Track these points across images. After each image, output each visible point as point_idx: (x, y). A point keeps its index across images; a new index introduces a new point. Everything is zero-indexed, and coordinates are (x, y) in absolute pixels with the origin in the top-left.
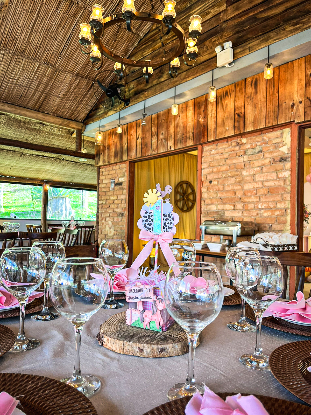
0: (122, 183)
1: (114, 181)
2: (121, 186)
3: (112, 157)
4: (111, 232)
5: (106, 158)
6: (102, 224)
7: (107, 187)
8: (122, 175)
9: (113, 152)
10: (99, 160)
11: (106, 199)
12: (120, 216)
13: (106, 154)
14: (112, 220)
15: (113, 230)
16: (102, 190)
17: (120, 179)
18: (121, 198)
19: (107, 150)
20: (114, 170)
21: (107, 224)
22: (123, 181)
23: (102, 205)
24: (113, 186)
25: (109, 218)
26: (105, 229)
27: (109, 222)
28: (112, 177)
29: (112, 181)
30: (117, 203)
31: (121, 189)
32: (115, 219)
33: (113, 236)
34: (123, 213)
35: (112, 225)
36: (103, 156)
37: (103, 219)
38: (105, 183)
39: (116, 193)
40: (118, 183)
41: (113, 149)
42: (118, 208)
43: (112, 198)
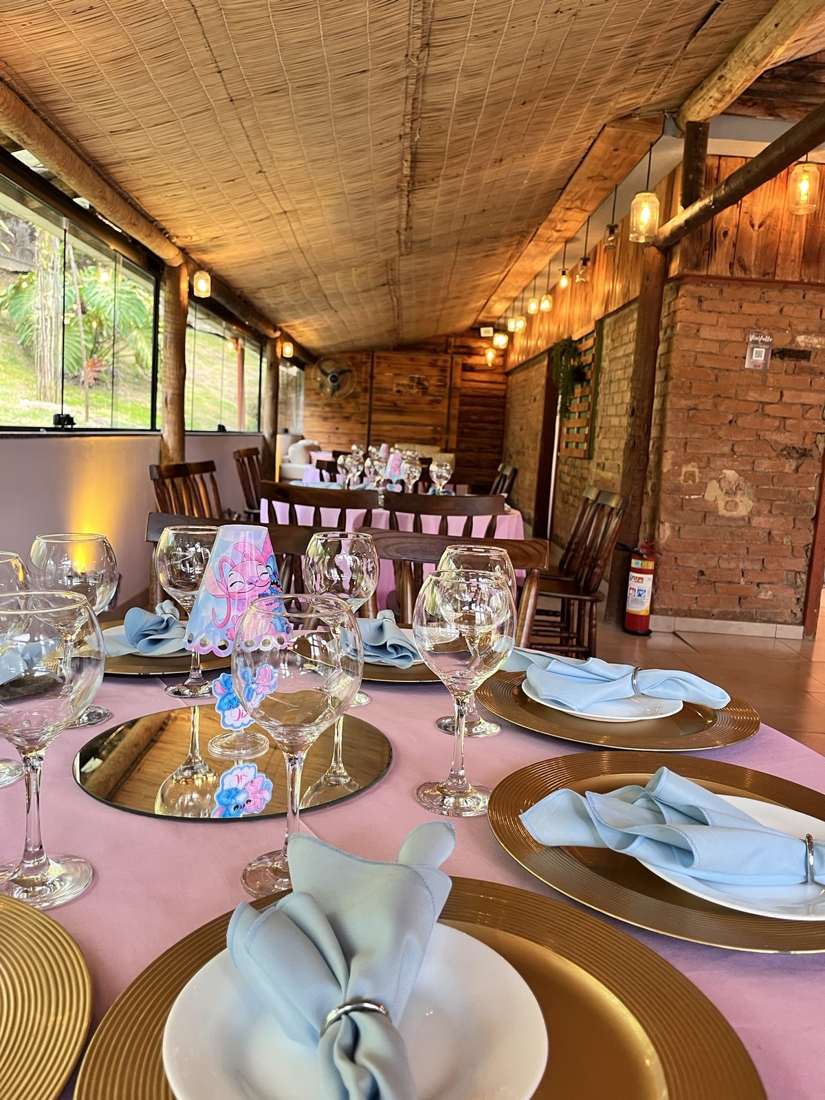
0: (811, 352)
1: (766, 339)
2: (803, 363)
3: (784, 260)
4: (736, 504)
5: (753, 257)
6: (682, 478)
7: (724, 356)
8: (812, 328)
9: (792, 242)
10: (710, 256)
11: (719, 396)
12: (792, 458)
13: (754, 243)
14: (741, 468)
15: (745, 499)
16: (692, 360)
17: (801, 339)
18: (803, 401)
19: (760, 227)
20: (767, 302)
21: (715, 479)
22: (819, 346)
23: (691, 413)
24: (759, 354)
25: (725, 459)
26: (703, 496)
27: (724, 471)
28: (756, 324)
29: (757, 339)
30: (778, 415)
31: (803, 372)
32: (764, 466)
33: (749, 519)
34: (805, 449)
35: (745, 482)
36: (734, 245)
37: (688, 462)
38: (716, 341)
39: (775, 383)
40: (790, 350)
41: (794, 232)
42: (783, 430)
43: (751, 394)
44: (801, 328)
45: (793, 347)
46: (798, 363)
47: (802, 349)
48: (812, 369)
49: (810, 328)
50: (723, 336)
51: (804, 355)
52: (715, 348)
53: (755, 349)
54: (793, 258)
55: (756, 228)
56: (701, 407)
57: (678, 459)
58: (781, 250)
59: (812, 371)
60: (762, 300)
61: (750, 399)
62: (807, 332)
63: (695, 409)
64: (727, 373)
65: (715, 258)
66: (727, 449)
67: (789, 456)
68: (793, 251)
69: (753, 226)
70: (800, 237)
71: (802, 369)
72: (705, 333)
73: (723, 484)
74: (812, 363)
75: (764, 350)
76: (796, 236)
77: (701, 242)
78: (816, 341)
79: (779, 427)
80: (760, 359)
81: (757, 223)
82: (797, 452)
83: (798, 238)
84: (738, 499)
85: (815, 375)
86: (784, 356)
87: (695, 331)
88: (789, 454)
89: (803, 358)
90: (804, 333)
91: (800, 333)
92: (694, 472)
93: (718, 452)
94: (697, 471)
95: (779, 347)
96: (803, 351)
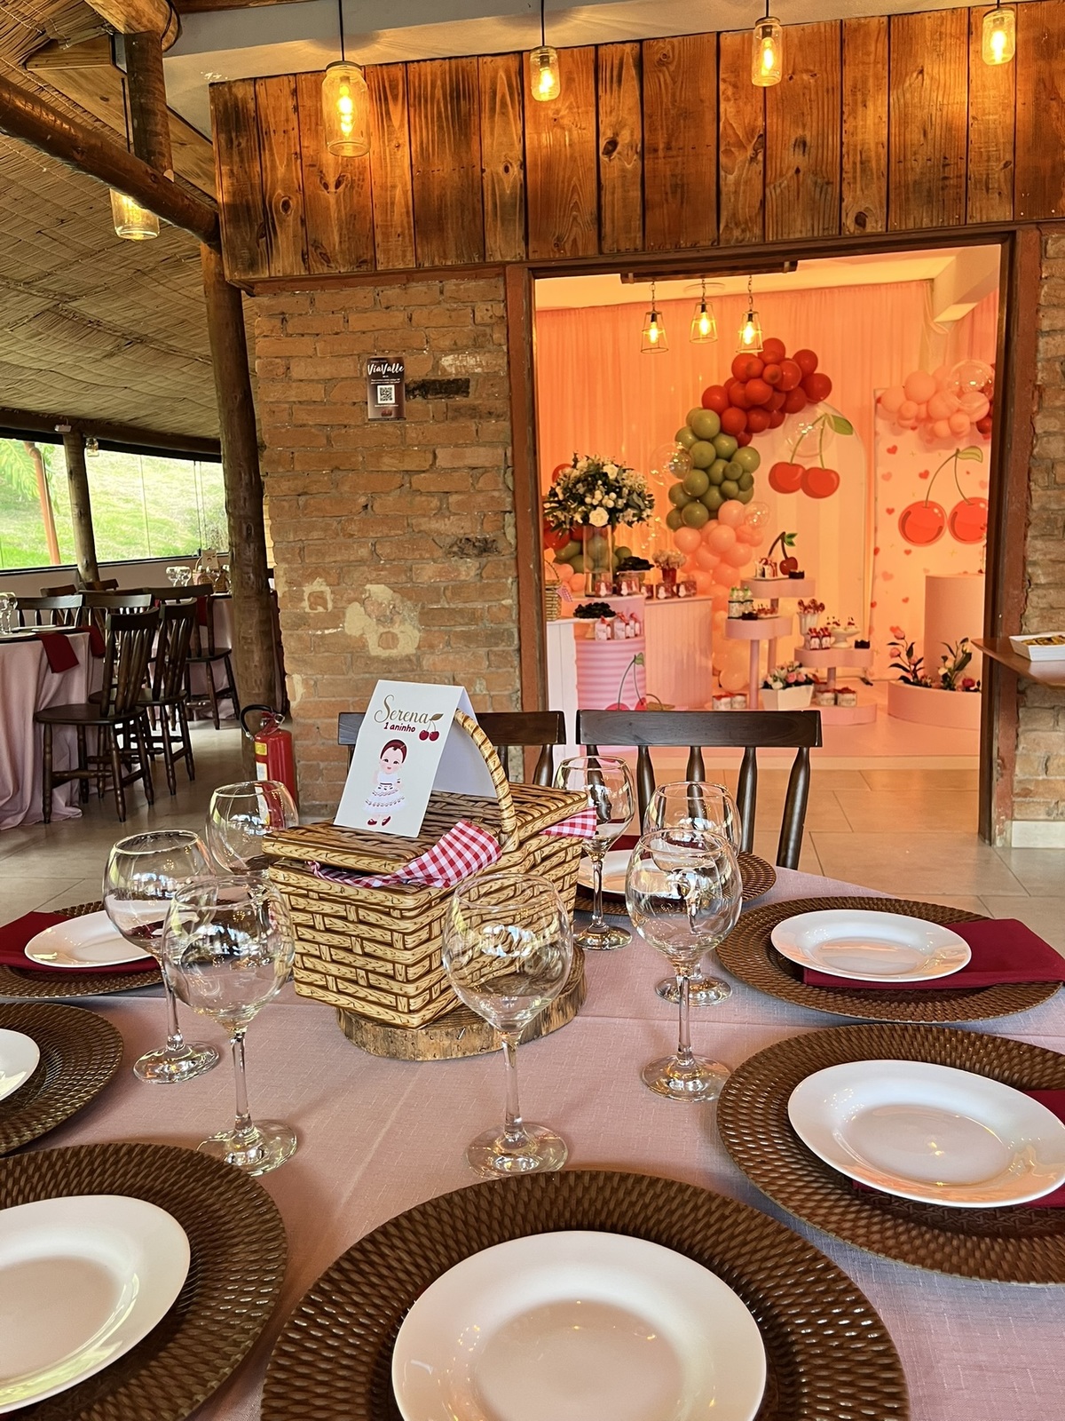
0: (467, 381)
1: (395, 368)
2: (459, 400)
3: (386, 235)
4: (394, 637)
5: (337, 239)
6: (306, 604)
7: (335, 404)
8: (462, 342)
9: (393, 204)
10: (270, 246)
11: (337, 468)
12: (468, 556)
13: (334, 214)
14: (393, 580)
15: (408, 627)
16: (286, 417)
17: (447, 361)
18: (470, 461)
19: (337, 187)
20: (387, 308)
21: (356, 600)
22: (479, 370)
23: (302, 500)
24: (387, 395)
25: (365, 568)
26: (343, 627)
27: (368, 587)
28: (375, 347)
29: (379, 370)
30: (432, 489)
31: (461, 415)
32: (428, 573)
33: (418, 659)
34: (485, 540)
35: (402, 602)
36: (303, 222)
37: (311, 577)
38: (318, 381)
39: (420, 438)
40: (434, 381)
41: (394, 187)
42: (447, 514)
43: (386, 460)
44: (446, 343)
45: (439, 376)
46: (450, 402)
47: (453, 377)
48: (474, 408)
49: (459, 343)
50: (325, 371)
51: (457, 387)
52: (317, 393)
53: (379, 387)
54: (399, 230)
55: (332, 189)
56: (314, 489)
57: (295, 575)
58: (378, 219)
59: (474, 412)
60: (378, 307)
61: (385, 469)
62: (455, 349)
63: (305, 493)
64: (343, 431)
65: (278, 248)
66: (364, 552)
67: (462, 554)
68: (396, 217)
69: (326, 186)
70: (405, 193)
71: (458, 412)
72: (298, 371)
73: (370, 608)
74: (471, 400)
75: (393, 387)
76: (398, 192)
77: (251, 226)
78: (471, 361)
79: (440, 509)
80: (389, 402)
81: (332, 181)
82: (474, 546)
83: (401, 194)
84: (396, 629)
85: (481, 417)
86: (427, 393)
87: (282, 370)
88: (462, 550)
89: (457, 393)
90: (452, 351)
91: (446, 352)
92: (322, 592)
93: (352, 558)
94: (327, 590)
95: (417, 379)
96: (456, 381)
